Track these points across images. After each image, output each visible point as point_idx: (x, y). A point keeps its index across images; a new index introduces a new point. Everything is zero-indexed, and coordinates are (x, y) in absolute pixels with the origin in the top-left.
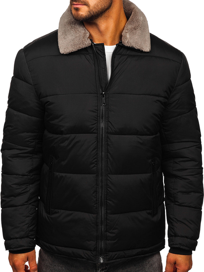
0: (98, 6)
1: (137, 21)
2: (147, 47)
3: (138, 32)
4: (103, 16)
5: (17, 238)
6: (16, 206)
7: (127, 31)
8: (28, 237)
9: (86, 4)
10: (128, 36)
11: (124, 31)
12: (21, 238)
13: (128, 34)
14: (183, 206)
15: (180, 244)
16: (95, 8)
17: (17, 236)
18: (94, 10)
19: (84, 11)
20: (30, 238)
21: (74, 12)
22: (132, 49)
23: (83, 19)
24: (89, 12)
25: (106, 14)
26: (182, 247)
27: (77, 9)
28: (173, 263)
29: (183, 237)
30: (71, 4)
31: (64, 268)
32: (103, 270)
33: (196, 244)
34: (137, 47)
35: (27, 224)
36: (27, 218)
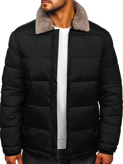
0: (58, 4)
1: (81, 14)
2: (87, 29)
3: (82, 20)
4: (60, 10)
5: (11, 146)
6: (10, 127)
7: (75, 21)
8: (18, 145)
9: (51, 2)
10: (76, 23)
11: (74, 21)
12: (14, 146)
13: (76, 22)
14: (108, 124)
15: (105, 147)
16: (56, 5)
17: (12, 145)
18: (55, 6)
19: (49, 7)
20: (19, 146)
21: (43, 7)
22: (79, 31)
23: (49, 11)
24: (52, 7)
25: (62, 9)
26: (105, 149)
27: (45, 5)
28: (100, 159)
29: (107, 143)
30: (42, 2)
31: (37, 161)
32: (60, 163)
33: (116, 148)
34: (82, 29)
35: (17, 138)
36: (17, 134)
